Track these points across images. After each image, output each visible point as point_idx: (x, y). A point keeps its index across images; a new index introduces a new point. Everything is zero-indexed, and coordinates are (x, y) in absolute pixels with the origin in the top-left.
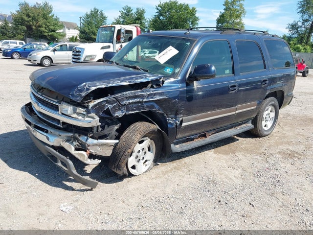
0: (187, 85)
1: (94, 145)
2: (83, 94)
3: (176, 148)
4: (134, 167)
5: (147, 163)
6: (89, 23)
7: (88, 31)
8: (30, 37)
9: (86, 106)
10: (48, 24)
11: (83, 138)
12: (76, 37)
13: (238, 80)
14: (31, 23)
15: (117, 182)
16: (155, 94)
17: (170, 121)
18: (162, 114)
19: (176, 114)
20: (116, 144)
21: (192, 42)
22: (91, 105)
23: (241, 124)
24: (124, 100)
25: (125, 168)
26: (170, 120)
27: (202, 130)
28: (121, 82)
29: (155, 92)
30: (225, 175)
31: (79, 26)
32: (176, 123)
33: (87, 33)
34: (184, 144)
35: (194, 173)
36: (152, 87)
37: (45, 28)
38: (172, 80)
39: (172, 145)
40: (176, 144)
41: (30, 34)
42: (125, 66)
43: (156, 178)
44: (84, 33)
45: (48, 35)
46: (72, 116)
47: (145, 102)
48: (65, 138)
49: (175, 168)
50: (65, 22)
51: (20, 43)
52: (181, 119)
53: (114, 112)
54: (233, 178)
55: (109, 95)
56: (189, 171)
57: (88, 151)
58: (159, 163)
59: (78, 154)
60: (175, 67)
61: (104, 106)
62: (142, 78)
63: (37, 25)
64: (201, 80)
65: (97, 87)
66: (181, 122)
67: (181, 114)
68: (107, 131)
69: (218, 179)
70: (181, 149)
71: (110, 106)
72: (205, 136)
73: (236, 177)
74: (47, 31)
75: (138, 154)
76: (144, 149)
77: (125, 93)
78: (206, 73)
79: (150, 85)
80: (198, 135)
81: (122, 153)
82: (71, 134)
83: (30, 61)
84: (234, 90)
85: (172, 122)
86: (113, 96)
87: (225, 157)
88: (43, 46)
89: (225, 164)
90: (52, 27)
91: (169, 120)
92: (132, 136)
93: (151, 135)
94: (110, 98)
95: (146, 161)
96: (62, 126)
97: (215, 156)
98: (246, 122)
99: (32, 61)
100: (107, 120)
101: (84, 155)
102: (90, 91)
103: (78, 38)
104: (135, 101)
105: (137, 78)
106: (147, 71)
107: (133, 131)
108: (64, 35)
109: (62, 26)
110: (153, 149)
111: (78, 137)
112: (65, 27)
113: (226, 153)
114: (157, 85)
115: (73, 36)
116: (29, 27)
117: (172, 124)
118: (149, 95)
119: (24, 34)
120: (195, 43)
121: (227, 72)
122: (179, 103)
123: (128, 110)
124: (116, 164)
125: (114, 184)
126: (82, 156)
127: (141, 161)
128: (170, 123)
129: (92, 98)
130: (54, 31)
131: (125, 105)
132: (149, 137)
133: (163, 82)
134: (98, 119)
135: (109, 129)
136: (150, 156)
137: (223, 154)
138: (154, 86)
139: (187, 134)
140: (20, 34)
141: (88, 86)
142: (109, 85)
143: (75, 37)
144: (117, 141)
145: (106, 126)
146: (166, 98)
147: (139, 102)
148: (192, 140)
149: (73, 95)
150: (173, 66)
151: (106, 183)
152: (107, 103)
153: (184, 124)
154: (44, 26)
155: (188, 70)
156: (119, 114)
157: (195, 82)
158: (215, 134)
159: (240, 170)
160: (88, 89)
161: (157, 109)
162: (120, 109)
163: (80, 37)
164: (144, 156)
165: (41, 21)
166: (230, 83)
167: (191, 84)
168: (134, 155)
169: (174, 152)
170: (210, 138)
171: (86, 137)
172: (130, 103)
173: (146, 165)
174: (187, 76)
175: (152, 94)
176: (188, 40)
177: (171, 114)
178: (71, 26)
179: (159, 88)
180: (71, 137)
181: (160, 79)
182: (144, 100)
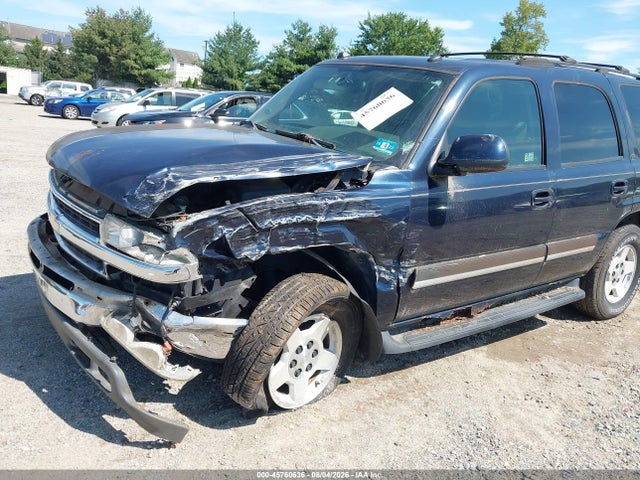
0: (432, 185)
1: (182, 330)
2: (159, 197)
3: (395, 342)
4: (284, 389)
5: (318, 378)
6: (223, 54)
7: (218, 68)
8: (104, 78)
9: (166, 229)
10: (141, 53)
11: (155, 311)
12: (196, 80)
13: (553, 180)
14: (108, 49)
15: (239, 425)
16: (347, 206)
17: (382, 275)
18: (364, 257)
19: (400, 258)
20: (241, 330)
21: (447, 79)
22: (178, 226)
23: (554, 287)
24: (266, 219)
25: (262, 393)
26: (383, 273)
27: (462, 300)
28: (262, 170)
29: (347, 200)
30: (518, 421)
31: (202, 58)
32: (398, 281)
33: (216, 73)
34: (415, 332)
35: (438, 410)
36: (341, 186)
37: (135, 60)
38: (392, 170)
39: (385, 335)
40: (393, 332)
41: (104, 72)
42: (278, 133)
43: (341, 419)
44: (211, 73)
45: (140, 75)
46: (129, 252)
47: (322, 223)
48: (112, 308)
49: (390, 394)
50: (176, 51)
51: (83, 89)
52: (410, 271)
53: (240, 246)
54: (542, 432)
55: (228, 202)
56: (427, 404)
57: (167, 343)
58: (349, 378)
59: (142, 350)
60: (403, 140)
61: (213, 230)
62: (317, 162)
63: (120, 53)
64: (469, 175)
65: (196, 181)
66: (412, 278)
67: (411, 258)
68: (217, 294)
69: (501, 434)
70: (408, 345)
71: (228, 232)
72: (467, 314)
73: (548, 429)
74: (137, 66)
75: (297, 357)
76: (312, 342)
77: (269, 199)
78: (482, 157)
79: (335, 182)
80: (452, 312)
81: (253, 356)
82: (126, 298)
83: (95, 122)
84: (544, 203)
85: (387, 277)
86: (238, 205)
87: (514, 367)
88: (126, 96)
89: (517, 390)
90: (148, 59)
91: (380, 272)
92: (283, 310)
93: (332, 308)
94: (230, 209)
95: (317, 372)
96: (106, 276)
97: (489, 363)
98: (566, 282)
99: (99, 124)
100: (219, 266)
101: (156, 354)
102: (177, 190)
103: (199, 83)
104: (294, 220)
105: (303, 163)
106: (330, 147)
107: (287, 299)
108: (170, 76)
109: (169, 57)
110: (335, 343)
111: (145, 306)
112: (176, 60)
113: (517, 357)
114: (353, 182)
115: (189, 79)
116: (104, 58)
117: (388, 283)
118: (331, 206)
119: (92, 71)
120: (454, 83)
121: (529, 157)
122: (408, 230)
123: (275, 242)
124: (238, 383)
125: (231, 432)
126: (152, 355)
127: (304, 373)
128: (381, 279)
129: (184, 208)
130: (152, 67)
131: (268, 229)
132: (327, 313)
133: (370, 176)
134: (194, 262)
135: (223, 290)
136: (329, 360)
137: (510, 359)
138: (347, 184)
139: (423, 309)
140: (87, 71)
141: (174, 177)
142: (229, 177)
143: (193, 81)
144: (243, 322)
145: (217, 281)
146: (376, 215)
147: (305, 224)
148: (436, 322)
149: (132, 198)
150: (398, 138)
151: (212, 427)
152: (220, 223)
153: (417, 285)
154: (133, 56)
155: (436, 147)
156: (251, 252)
157: (450, 178)
158: (493, 310)
159: (556, 410)
160: (171, 185)
161: (350, 242)
162: (254, 240)
163: (203, 81)
164: (311, 360)
165: (128, 47)
166: (535, 186)
167: (440, 183)
168: (287, 357)
169: (388, 352)
170: (481, 320)
171: (164, 308)
172: (281, 226)
173: (317, 384)
174: (433, 162)
175: (338, 205)
176: (436, 75)
177: (386, 258)
178: (187, 59)
179: (357, 189)
180: (127, 304)
181: (363, 167)
182: (318, 220)
